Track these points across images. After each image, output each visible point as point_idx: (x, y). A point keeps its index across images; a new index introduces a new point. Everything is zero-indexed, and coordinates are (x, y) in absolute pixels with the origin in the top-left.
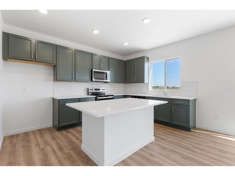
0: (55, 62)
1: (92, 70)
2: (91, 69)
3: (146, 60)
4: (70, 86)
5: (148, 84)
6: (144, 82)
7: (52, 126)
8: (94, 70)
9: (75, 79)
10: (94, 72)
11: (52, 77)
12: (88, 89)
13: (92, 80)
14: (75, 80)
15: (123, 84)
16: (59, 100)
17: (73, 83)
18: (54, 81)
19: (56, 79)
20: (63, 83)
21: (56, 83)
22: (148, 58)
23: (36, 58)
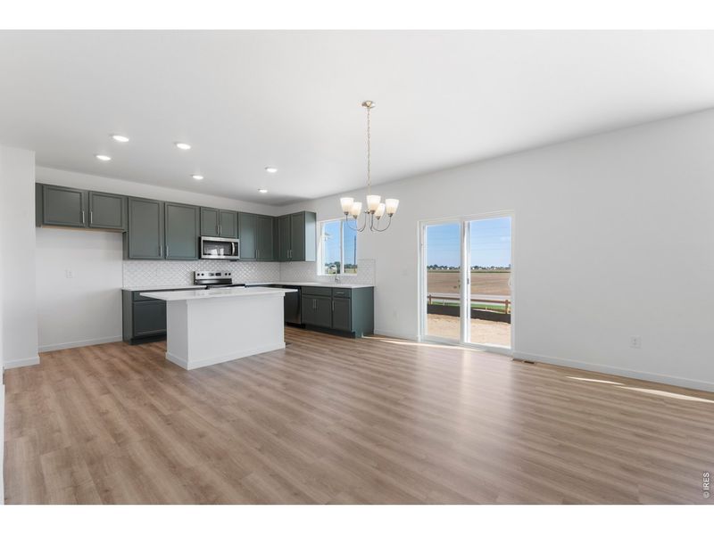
0: (124, 227)
1: (200, 239)
2: (198, 235)
3: (307, 217)
4: (155, 268)
5: (314, 263)
6: (304, 260)
7: (121, 340)
8: (203, 238)
9: (165, 255)
10: (204, 241)
11: (120, 253)
12: (194, 273)
13: (200, 257)
14: (165, 258)
15: (277, 263)
16: (133, 292)
17: (162, 262)
18: (124, 259)
19: (128, 255)
20: (143, 262)
21: (129, 262)
22: (315, 214)
23: (89, 221)
